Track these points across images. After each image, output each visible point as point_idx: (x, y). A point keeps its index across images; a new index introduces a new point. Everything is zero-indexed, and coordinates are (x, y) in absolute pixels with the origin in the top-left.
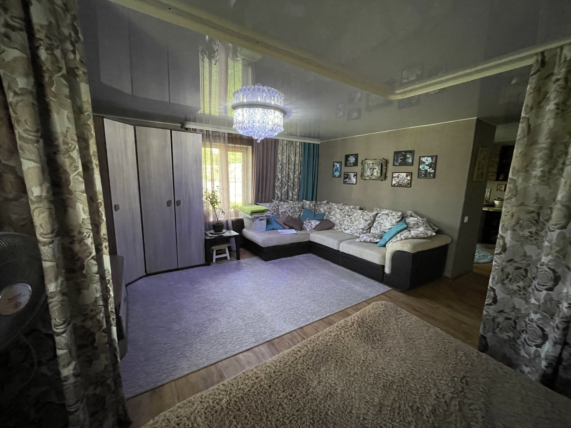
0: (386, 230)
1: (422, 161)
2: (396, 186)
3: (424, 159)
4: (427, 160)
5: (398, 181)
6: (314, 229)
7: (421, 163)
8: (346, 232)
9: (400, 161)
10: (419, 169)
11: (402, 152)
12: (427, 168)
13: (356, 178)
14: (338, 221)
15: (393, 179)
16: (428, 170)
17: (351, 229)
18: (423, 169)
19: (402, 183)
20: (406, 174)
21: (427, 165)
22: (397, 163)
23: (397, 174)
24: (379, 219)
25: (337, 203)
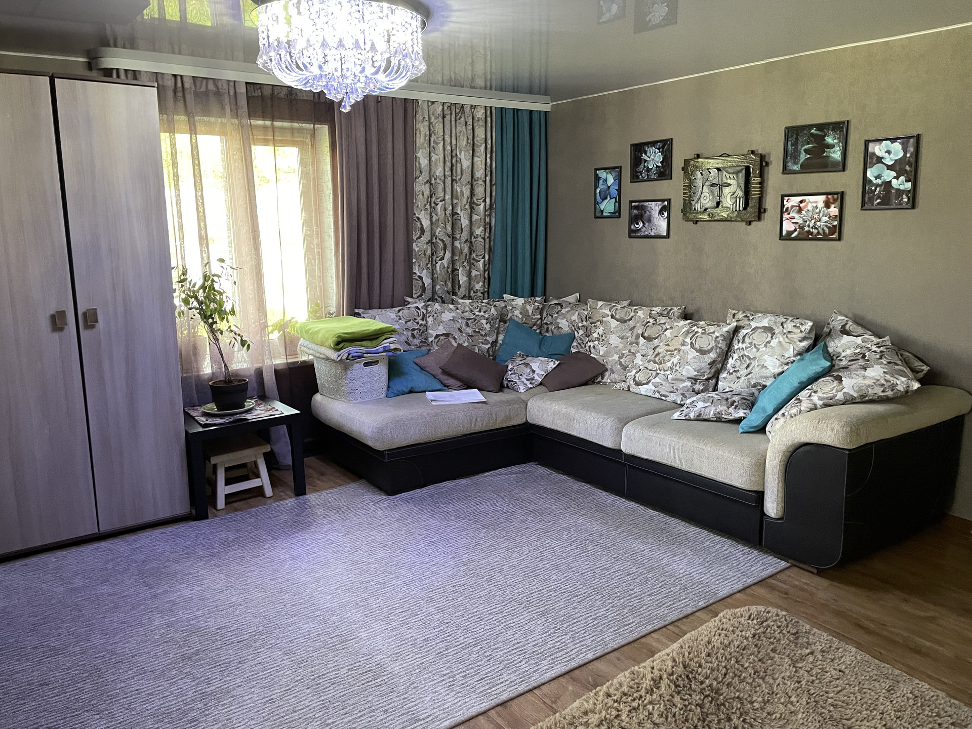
0: (766, 378)
1: (874, 154)
2: (795, 239)
3: (878, 149)
4: (889, 152)
5: (800, 221)
6: (541, 384)
7: (870, 159)
8: (643, 390)
9: (803, 157)
10: (865, 181)
11: (811, 126)
12: (889, 175)
13: (669, 218)
14: (616, 357)
15: (785, 216)
16: (894, 182)
17: (657, 379)
18: (879, 181)
19: (814, 227)
20: (823, 198)
21: (889, 168)
22: (796, 163)
23: (795, 200)
24: (744, 346)
25: (608, 299)
